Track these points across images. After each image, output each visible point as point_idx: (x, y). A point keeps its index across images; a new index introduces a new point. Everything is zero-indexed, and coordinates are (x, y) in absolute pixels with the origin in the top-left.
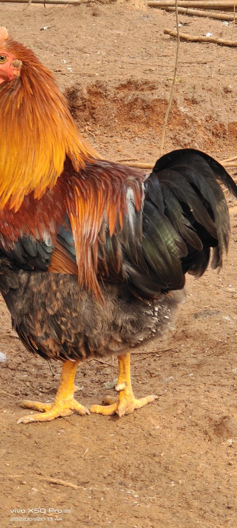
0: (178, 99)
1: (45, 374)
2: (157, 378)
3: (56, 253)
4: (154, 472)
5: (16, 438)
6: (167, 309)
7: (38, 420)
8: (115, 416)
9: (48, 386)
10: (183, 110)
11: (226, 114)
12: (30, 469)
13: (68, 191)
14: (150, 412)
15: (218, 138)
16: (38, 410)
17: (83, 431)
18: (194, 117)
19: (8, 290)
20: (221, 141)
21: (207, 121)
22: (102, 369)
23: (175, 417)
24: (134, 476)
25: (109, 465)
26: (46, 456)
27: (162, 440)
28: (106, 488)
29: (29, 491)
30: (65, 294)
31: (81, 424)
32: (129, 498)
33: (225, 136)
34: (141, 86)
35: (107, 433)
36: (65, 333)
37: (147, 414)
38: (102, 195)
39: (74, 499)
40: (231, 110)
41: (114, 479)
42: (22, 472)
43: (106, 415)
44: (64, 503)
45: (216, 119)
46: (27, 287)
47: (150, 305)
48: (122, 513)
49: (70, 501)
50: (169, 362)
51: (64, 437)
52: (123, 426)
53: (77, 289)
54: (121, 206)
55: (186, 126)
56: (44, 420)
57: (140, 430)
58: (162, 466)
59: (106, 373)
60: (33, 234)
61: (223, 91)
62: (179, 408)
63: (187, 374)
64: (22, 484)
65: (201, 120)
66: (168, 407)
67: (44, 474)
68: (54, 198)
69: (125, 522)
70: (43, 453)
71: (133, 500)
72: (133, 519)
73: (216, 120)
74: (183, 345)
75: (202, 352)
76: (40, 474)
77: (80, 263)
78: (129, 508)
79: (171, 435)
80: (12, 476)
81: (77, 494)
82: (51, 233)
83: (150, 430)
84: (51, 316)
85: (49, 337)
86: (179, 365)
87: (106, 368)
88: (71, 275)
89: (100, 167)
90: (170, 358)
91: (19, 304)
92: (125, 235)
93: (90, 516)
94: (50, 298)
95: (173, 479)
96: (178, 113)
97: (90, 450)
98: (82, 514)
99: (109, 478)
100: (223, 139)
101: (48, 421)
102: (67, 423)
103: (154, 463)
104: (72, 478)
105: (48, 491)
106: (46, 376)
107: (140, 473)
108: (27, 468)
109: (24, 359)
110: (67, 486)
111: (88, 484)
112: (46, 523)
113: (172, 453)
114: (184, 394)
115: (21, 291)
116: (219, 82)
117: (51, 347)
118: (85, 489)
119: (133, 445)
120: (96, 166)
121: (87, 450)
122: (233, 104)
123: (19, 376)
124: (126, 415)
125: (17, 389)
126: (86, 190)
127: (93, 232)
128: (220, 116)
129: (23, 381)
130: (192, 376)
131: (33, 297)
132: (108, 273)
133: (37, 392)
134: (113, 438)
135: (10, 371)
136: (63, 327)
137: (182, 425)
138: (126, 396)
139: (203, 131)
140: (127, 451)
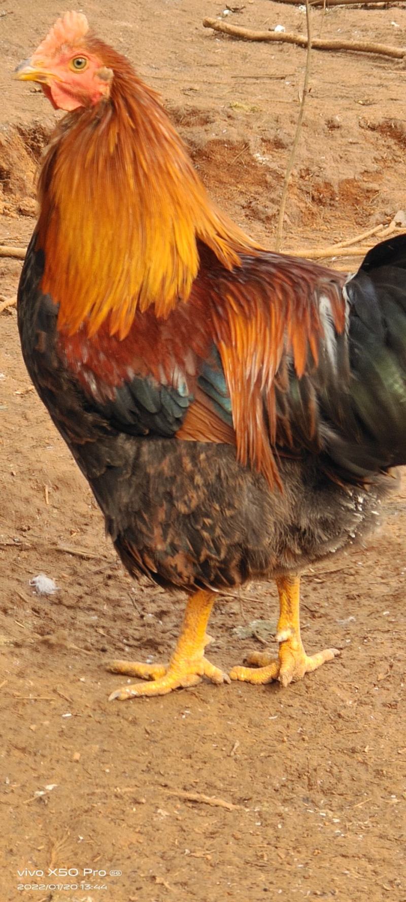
0: (252, 139)
1: (128, 614)
2: (323, 619)
3: (194, 407)
4: (359, 780)
5: (112, 726)
6: (377, 499)
7: (143, 694)
8: (274, 683)
9: (137, 635)
10: (260, 159)
11: (333, 165)
12: (147, 777)
13: (214, 303)
14: (331, 678)
15: (321, 207)
16: (139, 677)
17: (224, 712)
18: (280, 171)
19: (104, 470)
20: (326, 212)
21: (302, 177)
22: (223, 605)
23: (375, 685)
24: (325, 787)
25: (280, 769)
26: (169, 756)
27: (360, 725)
28: (283, 807)
29: (154, 815)
30: (212, 477)
31: (217, 699)
32: (325, 824)
33: (332, 202)
34: (185, 116)
35: (265, 714)
36: (208, 545)
37: (327, 681)
38: (277, 310)
39: (231, 826)
40: (341, 158)
41: (292, 792)
42: (134, 782)
43: (258, 684)
44: (217, 835)
45: (317, 174)
46: (136, 466)
47: (351, 494)
48: (317, 849)
49: (227, 830)
50: (340, 591)
51: (193, 722)
52: (291, 702)
53: (235, 468)
54: (313, 327)
55: (267, 186)
56: (154, 693)
57: (321, 709)
58: (370, 769)
59: (232, 611)
60: (153, 375)
61: (326, 126)
62: (380, 670)
63: (378, 612)
64: (139, 803)
65: (292, 175)
66: (361, 668)
67: (172, 786)
68: (190, 314)
69: (328, 865)
70: (164, 751)
71: (333, 827)
72: (339, 860)
73: (318, 176)
74: (360, 563)
75: (395, 573)
76: (166, 786)
77: (240, 424)
78: (328, 842)
79: (375, 716)
80: (119, 790)
81: (236, 819)
82: (187, 375)
83: (338, 709)
84: (184, 515)
85: (178, 552)
86: (358, 596)
87: (230, 603)
88: (218, 445)
89: (266, 262)
90: (341, 585)
91: (123, 494)
92: (322, 375)
93: (265, 855)
94: (182, 484)
95: (393, 790)
96: (252, 164)
97: (242, 743)
98: (251, 852)
99: (284, 790)
100: (330, 208)
101: (160, 695)
102: (194, 697)
103: (355, 764)
104: (222, 792)
105: (186, 815)
106: (130, 617)
107: (335, 781)
108: (142, 776)
109: (86, 588)
110: (217, 806)
111: (250, 801)
112: (193, 869)
113: (382, 746)
114: (382, 645)
115: (127, 473)
116: (318, 111)
117: (181, 568)
118: (247, 810)
119: (313, 733)
120: (259, 261)
121: (237, 744)
122: (344, 148)
123: (82, 618)
124: (292, 683)
125: (85, 640)
126: (248, 302)
127: (264, 371)
128: (324, 169)
129: (92, 626)
130: (388, 616)
131: (148, 482)
132: (291, 442)
133: (121, 645)
134: (276, 722)
135: (66, 609)
136: (205, 534)
137: (390, 700)
138: (291, 651)
139: (296, 195)
140: (306, 745)
